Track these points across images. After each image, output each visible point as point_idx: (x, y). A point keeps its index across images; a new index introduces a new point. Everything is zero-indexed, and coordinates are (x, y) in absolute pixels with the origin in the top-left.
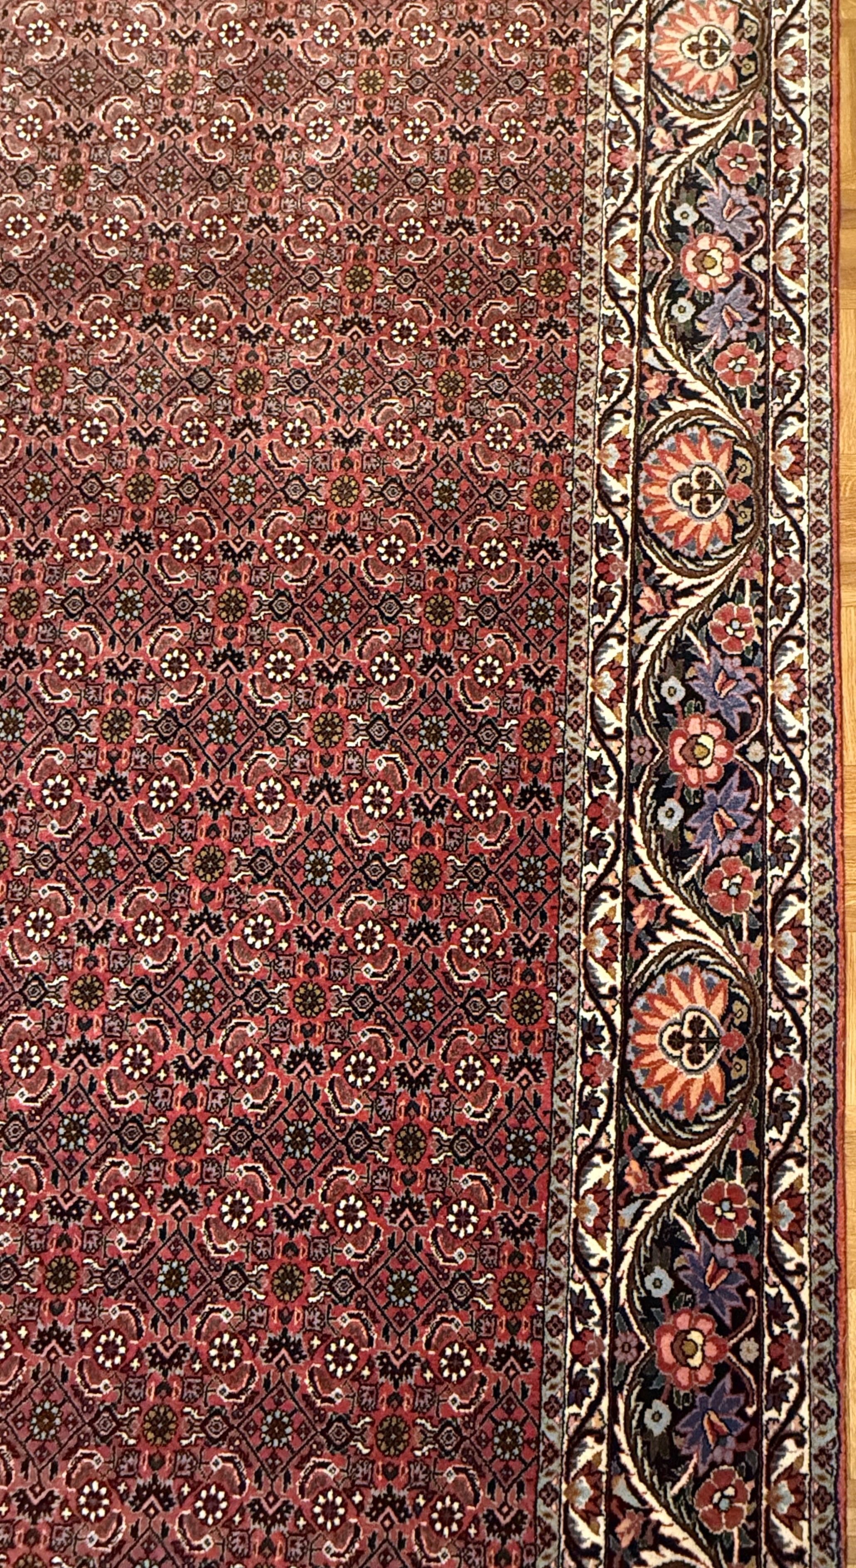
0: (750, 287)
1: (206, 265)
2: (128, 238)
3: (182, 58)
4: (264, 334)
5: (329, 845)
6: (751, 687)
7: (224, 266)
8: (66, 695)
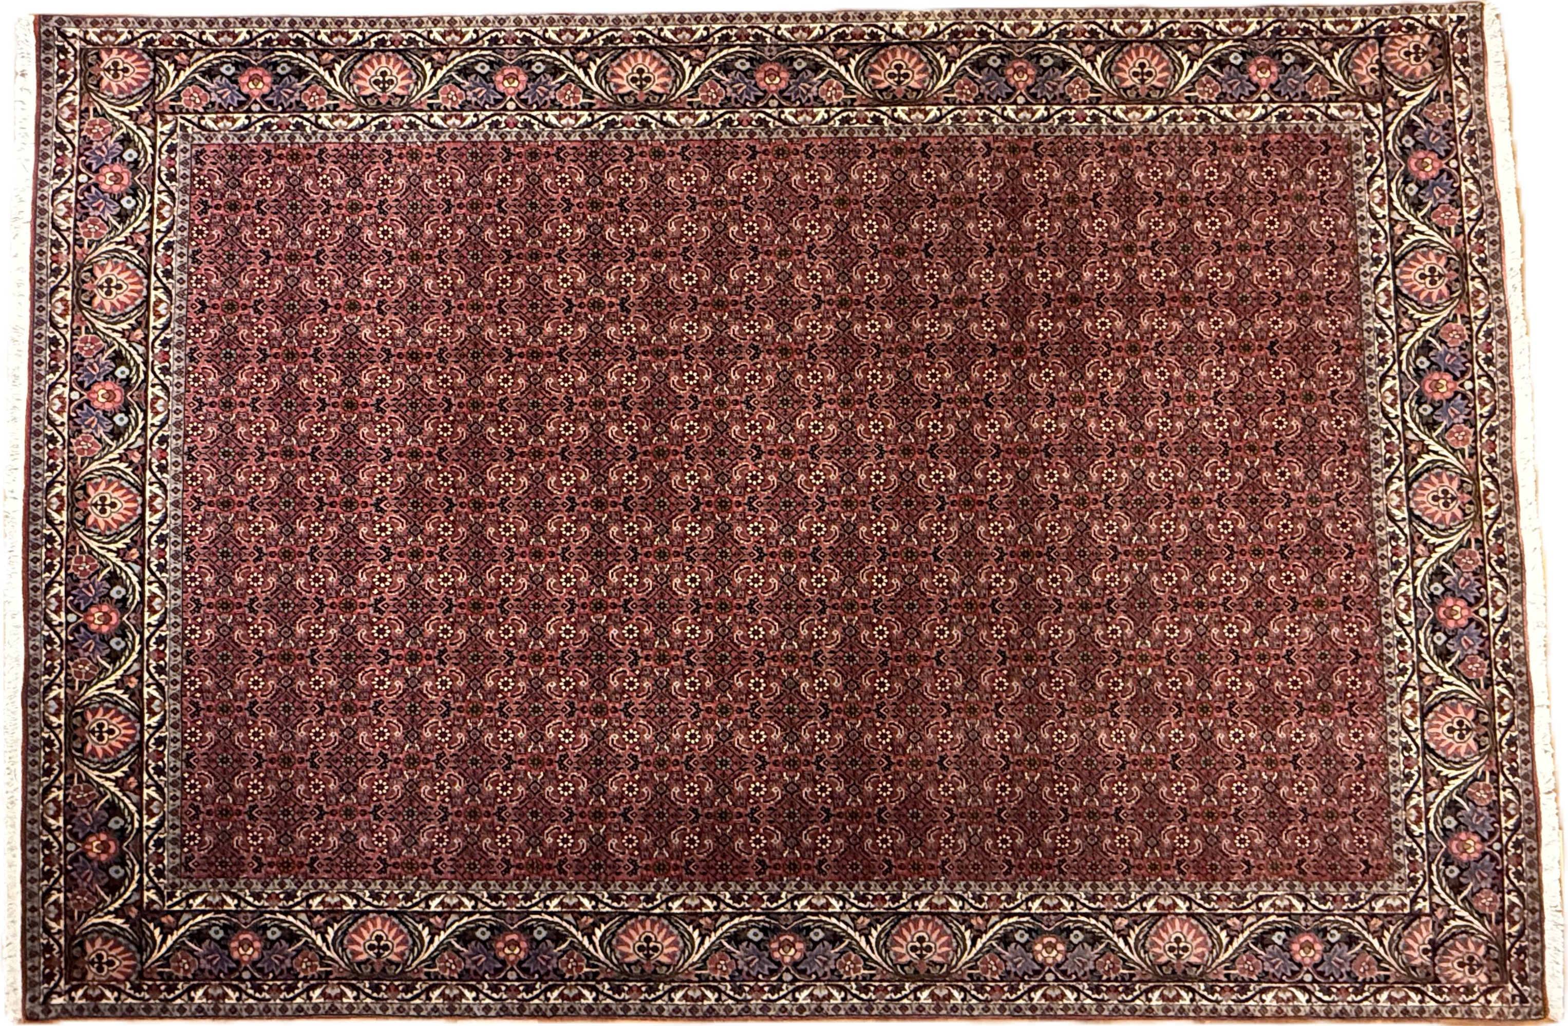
0: (1037, 973)
1: (1037, 681)
2: (1050, 639)
3: (1159, 658)
4: (999, 715)
5: (735, 767)
6: (820, 974)
7: (1037, 692)
8: (804, 632)
